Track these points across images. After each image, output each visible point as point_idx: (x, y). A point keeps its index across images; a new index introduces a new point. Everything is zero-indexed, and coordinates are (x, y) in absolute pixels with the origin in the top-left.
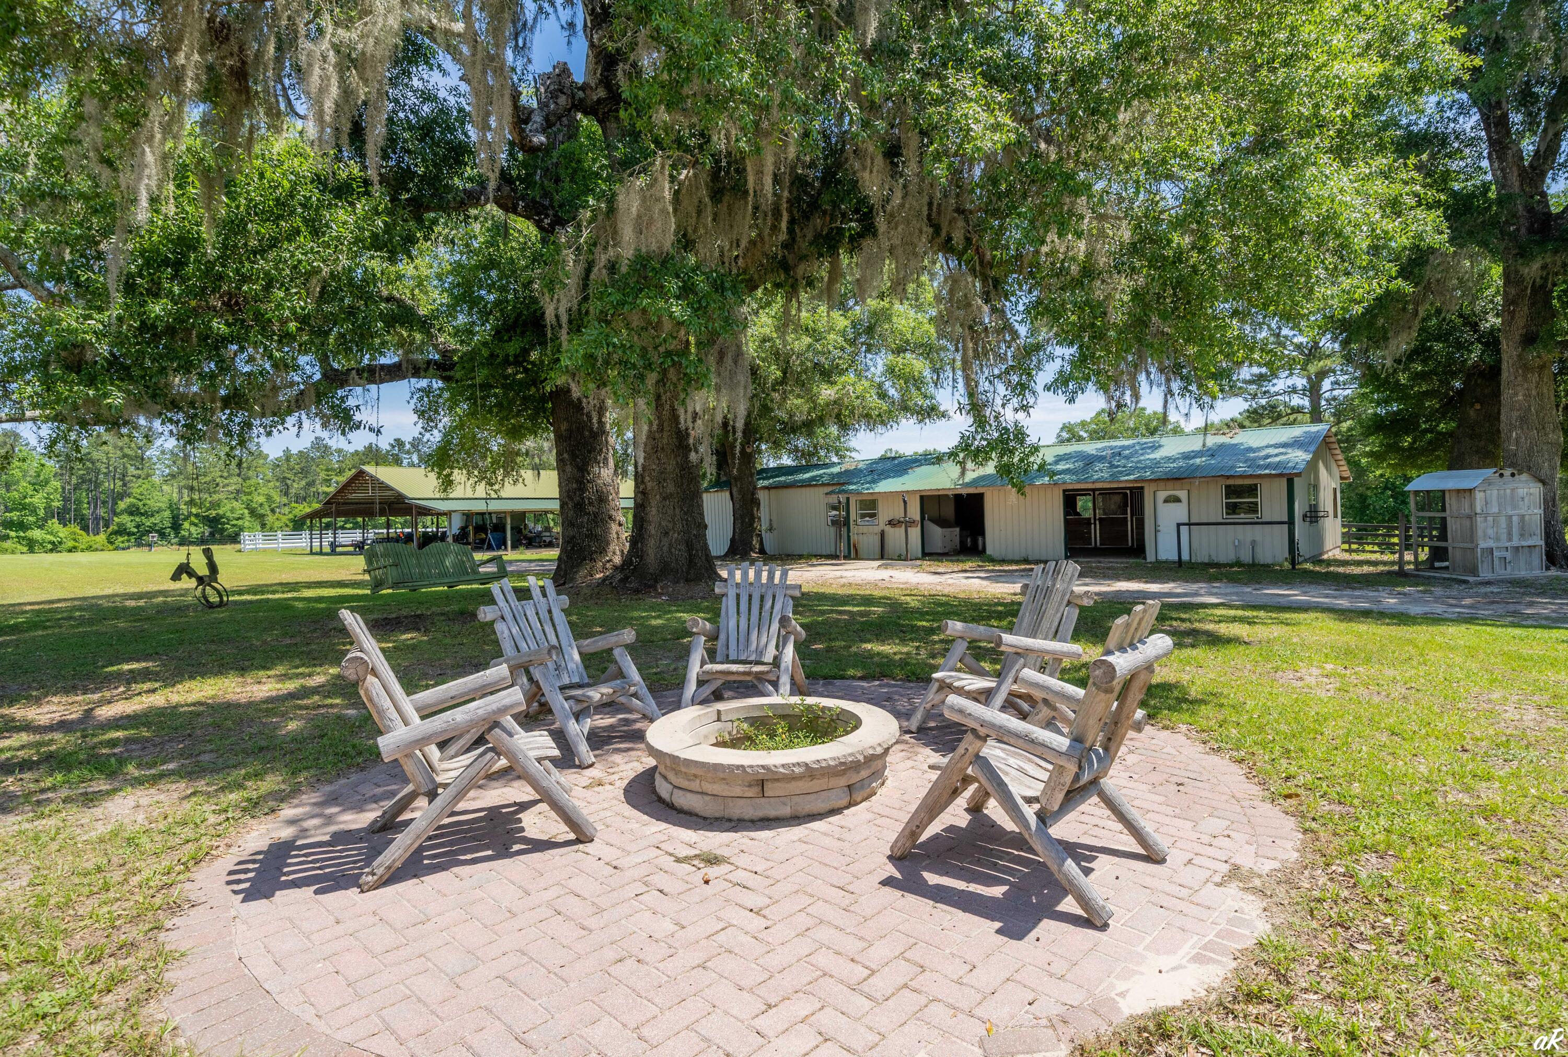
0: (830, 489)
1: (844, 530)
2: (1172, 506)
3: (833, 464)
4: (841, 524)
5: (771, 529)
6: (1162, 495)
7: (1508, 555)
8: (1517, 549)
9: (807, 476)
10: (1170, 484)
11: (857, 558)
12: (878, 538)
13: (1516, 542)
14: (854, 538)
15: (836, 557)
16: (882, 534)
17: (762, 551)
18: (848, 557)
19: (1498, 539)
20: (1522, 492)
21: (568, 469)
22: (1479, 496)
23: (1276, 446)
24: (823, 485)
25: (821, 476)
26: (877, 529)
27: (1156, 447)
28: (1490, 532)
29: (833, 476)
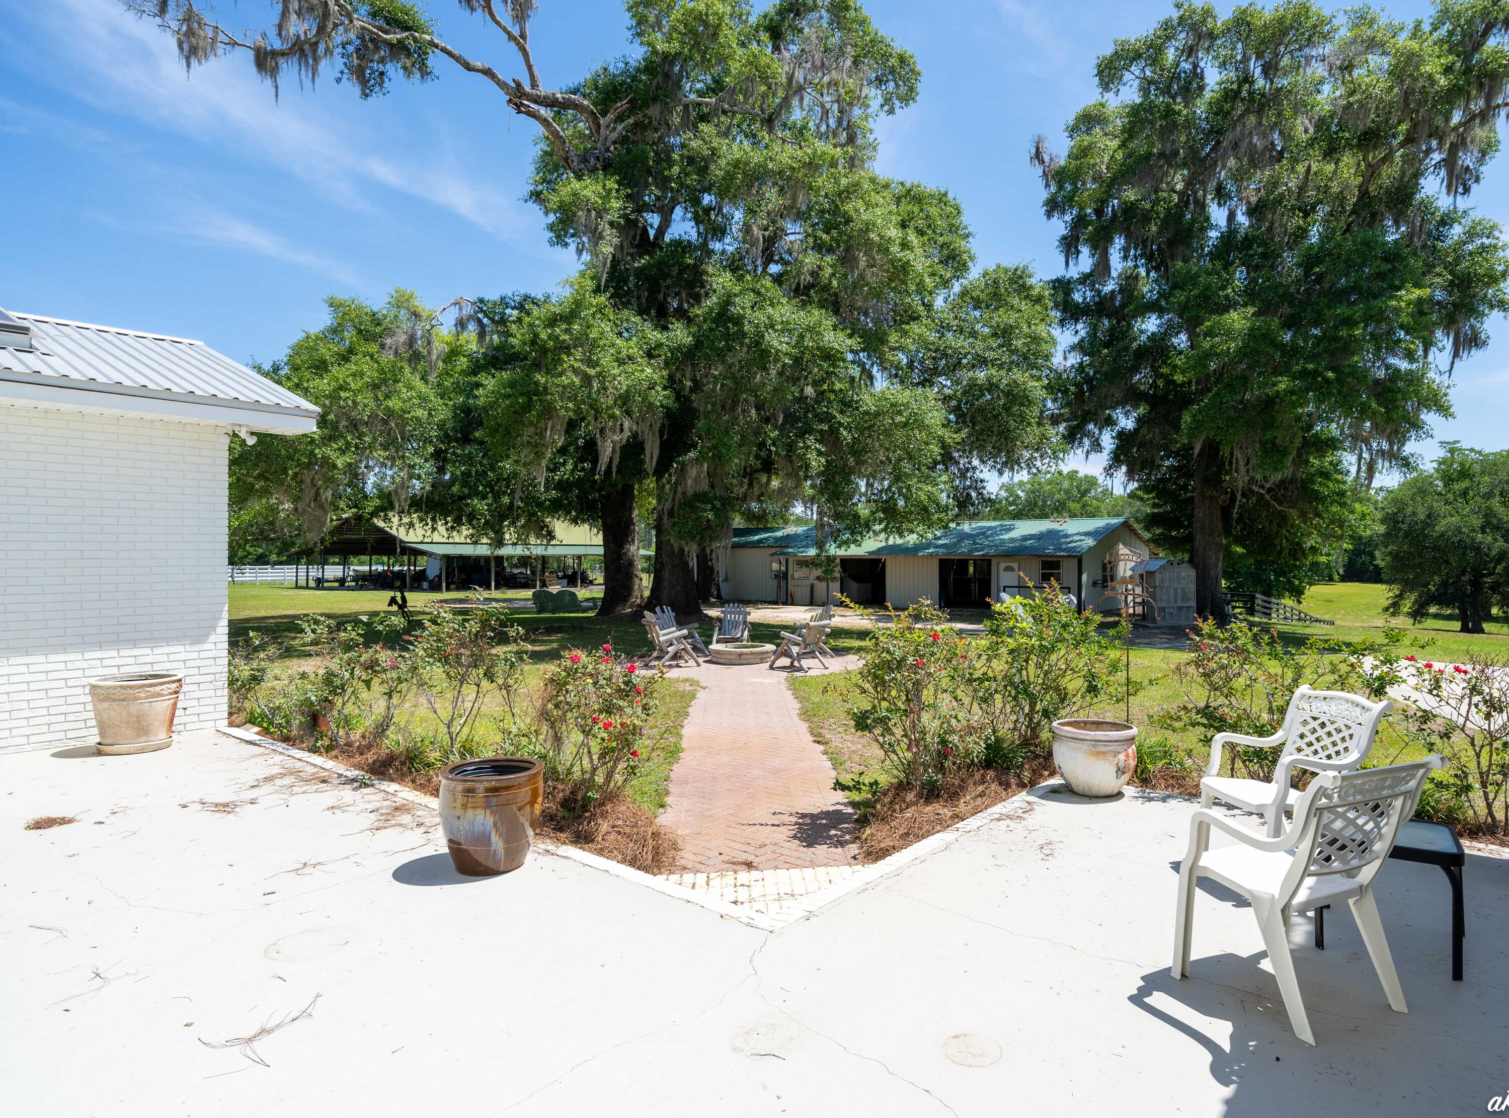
0: (774, 550)
1: (783, 583)
2: (1009, 573)
3: (778, 529)
4: (782, 576)
5: (726, 579)
6: (1003, 565)
7: (1174, 611)
8: (1180, 608)
9: (756, 538)
10: (1007, 559)
11: (793, 604)
12: (809, 589)
13: (1179, 604)
14: (790, 588)
15: (776, 603)
16: (812, 586)
17: (719, 597)
18: (785, 603)
19: (1168, 602)
20: (1183, 574)
21: (612, 546)
22: (1158, 575)
23: (1080, 534)
24: (769, 547)
25: (767, 539)
26: (808, 583)
27: (1009, 529)
28: (1165, 598)
29: (777, 539)
